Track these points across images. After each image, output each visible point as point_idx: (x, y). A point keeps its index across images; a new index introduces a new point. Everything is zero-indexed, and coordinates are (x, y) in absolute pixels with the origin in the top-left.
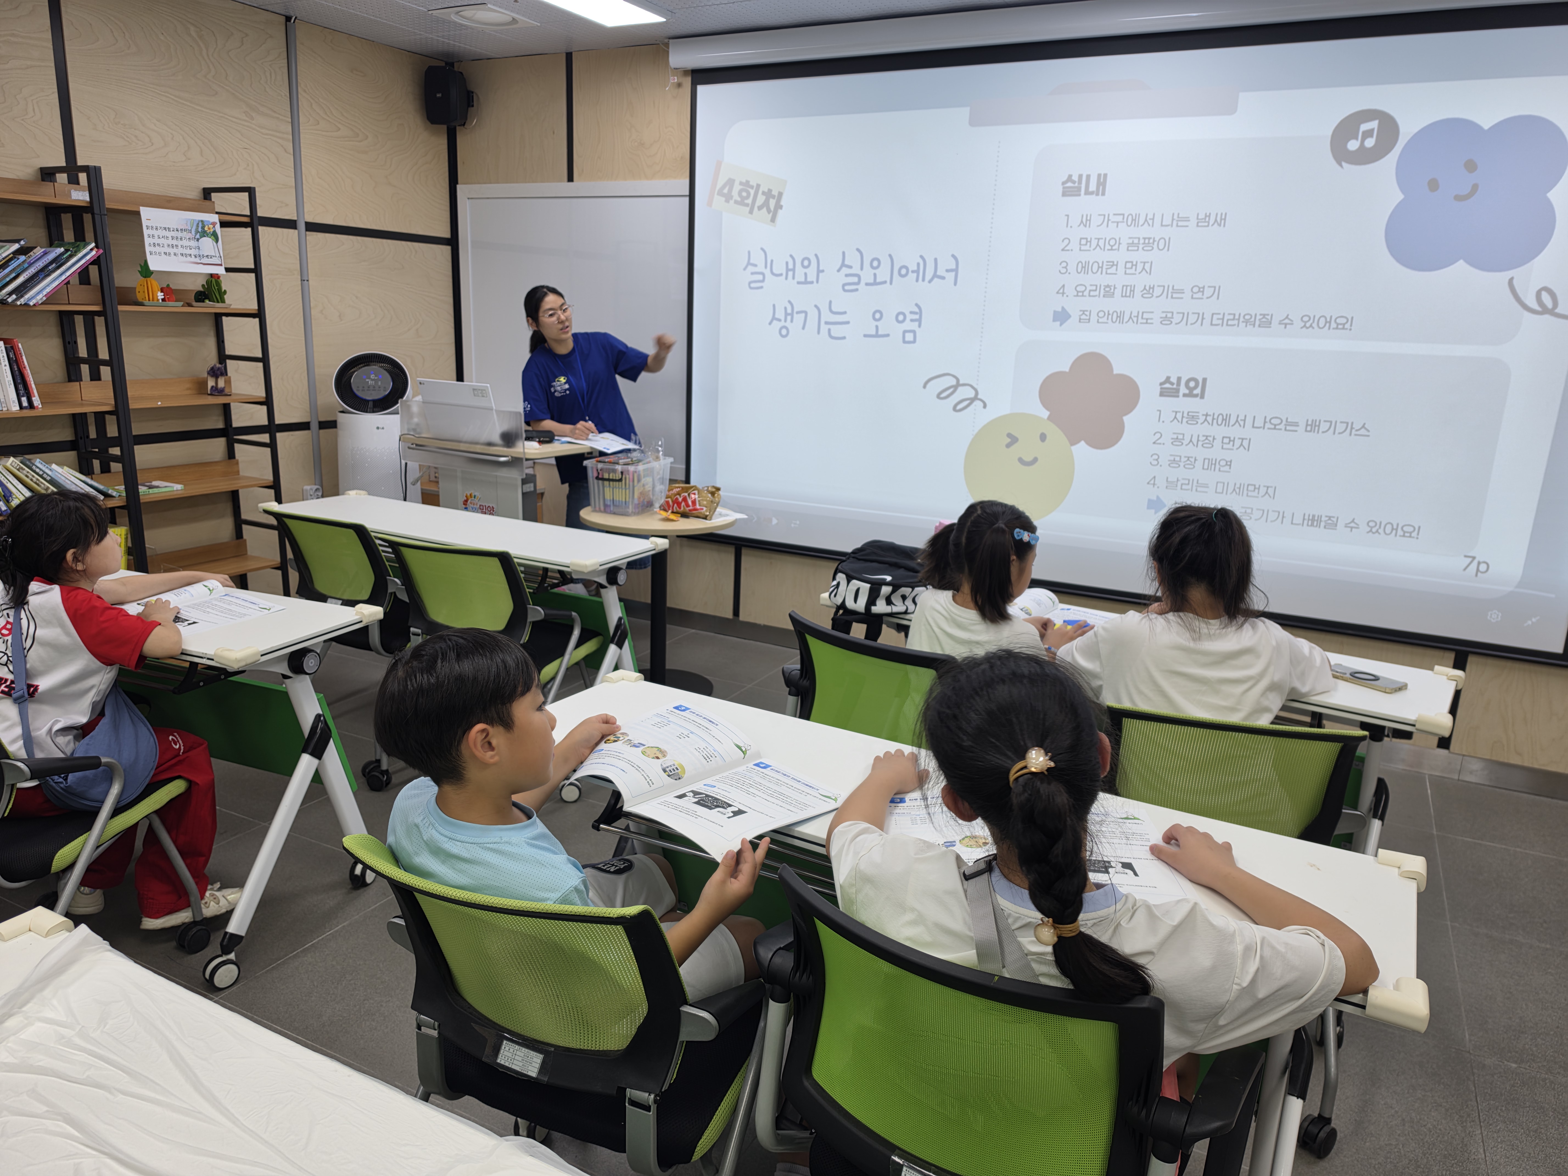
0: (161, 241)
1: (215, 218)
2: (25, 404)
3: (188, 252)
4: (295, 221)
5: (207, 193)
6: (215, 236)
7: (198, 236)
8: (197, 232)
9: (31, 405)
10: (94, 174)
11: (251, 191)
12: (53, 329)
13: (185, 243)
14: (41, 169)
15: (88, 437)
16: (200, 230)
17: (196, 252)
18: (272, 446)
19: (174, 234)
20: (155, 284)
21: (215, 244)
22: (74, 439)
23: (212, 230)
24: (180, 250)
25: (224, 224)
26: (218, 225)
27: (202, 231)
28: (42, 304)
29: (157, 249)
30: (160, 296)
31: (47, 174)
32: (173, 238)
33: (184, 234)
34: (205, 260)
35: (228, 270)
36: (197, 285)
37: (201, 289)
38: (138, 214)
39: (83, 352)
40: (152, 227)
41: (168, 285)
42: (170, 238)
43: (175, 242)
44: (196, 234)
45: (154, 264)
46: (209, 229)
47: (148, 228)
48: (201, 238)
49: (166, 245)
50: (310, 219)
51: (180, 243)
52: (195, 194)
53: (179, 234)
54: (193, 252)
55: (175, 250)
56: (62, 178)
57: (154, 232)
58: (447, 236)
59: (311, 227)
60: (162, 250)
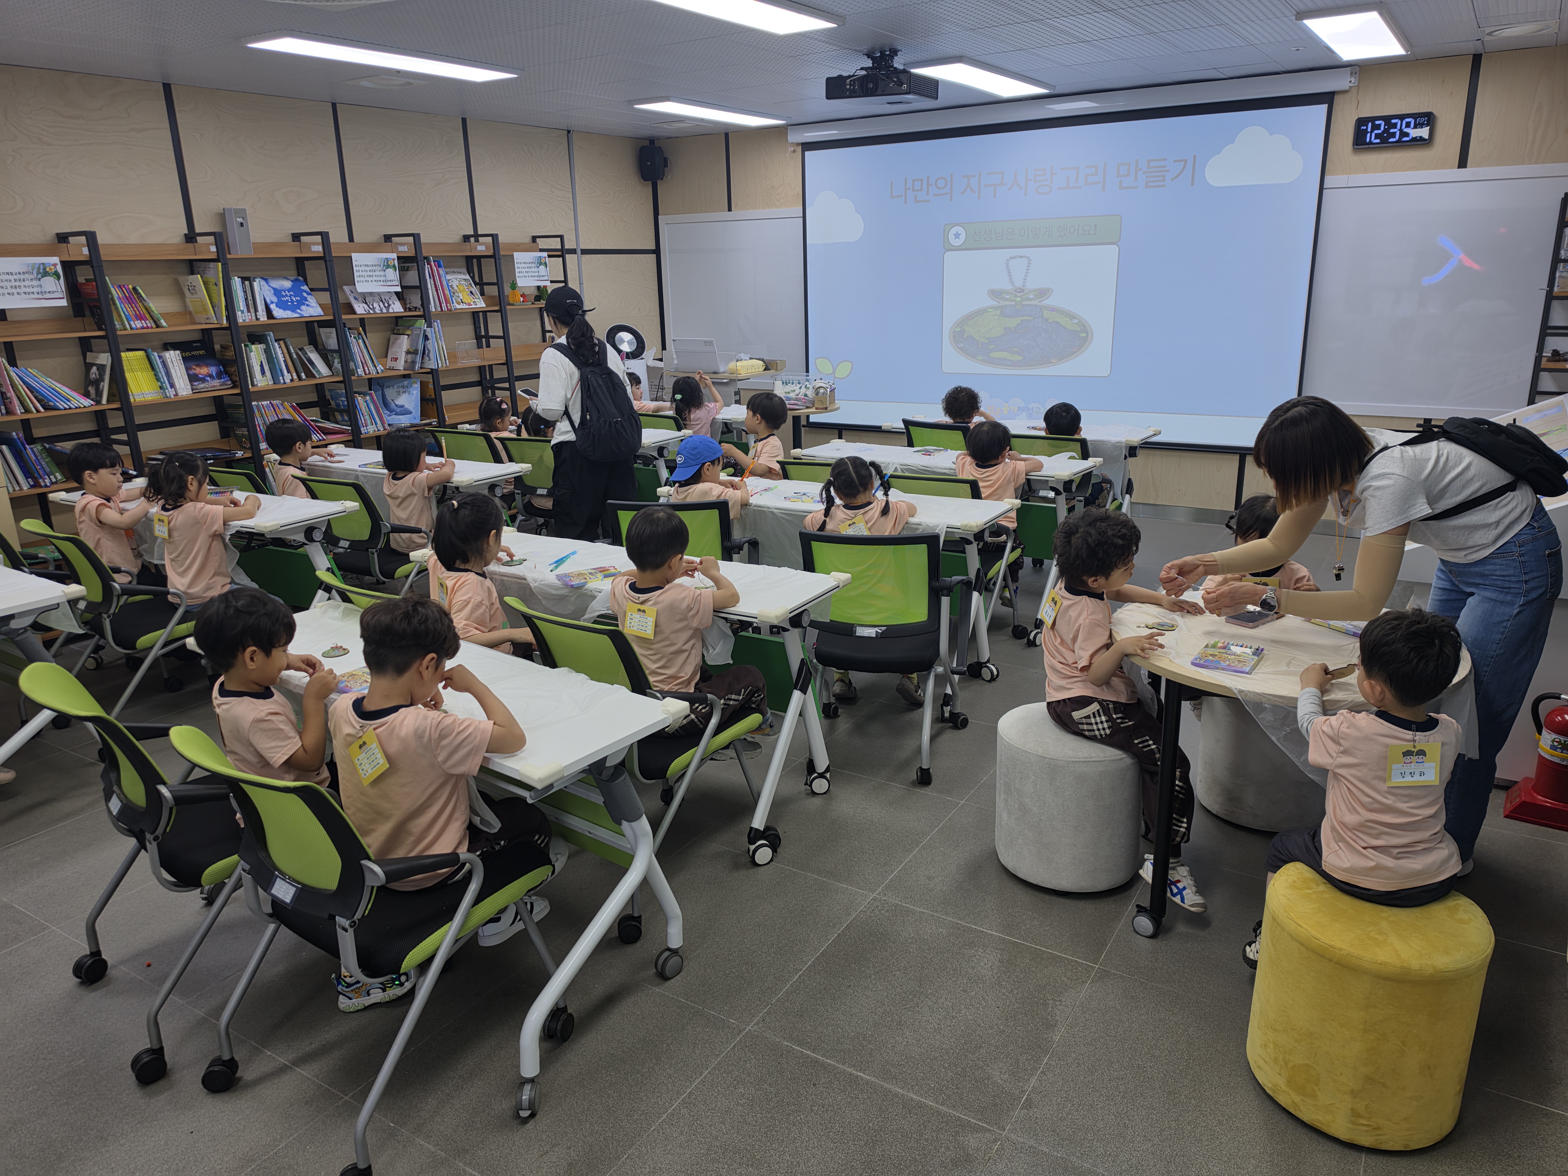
3: (534, 274)
4: (575, 250)
5: (534, 239)
6: (545, 264)
7: (538, 265)
8: (538, 263)
10: (494, 237)
11: (561, 237)
12: (469, 321)
13: (533, 270)
14: (464, 236)
16: (539, 261)
17: (537, 274)
19: (528, 265)
20: (518, 293)
21: (545, 268)
22: (479, 379)
24: (530, 274)
25: (550, 256)
26: (547, 258)
27: (541, 263)
30: (522, 299)
31: (466, 238)
32: (527, 267)
33: (533, 265)
34: (541, 278)
36: (534, 292)
37: (537, 294)
38: (512, 256)
39: (483, 333)
40: (518, 263)
43: (528, 270)
45: (521, 282)
50: (583, 248)
51: (530, 270)
52: (528, 240)
53: (530, 265)
55: (528, 274)
56: (472, 239)
58: (654, 248)
59: (585, 252)
60: (523, 274)
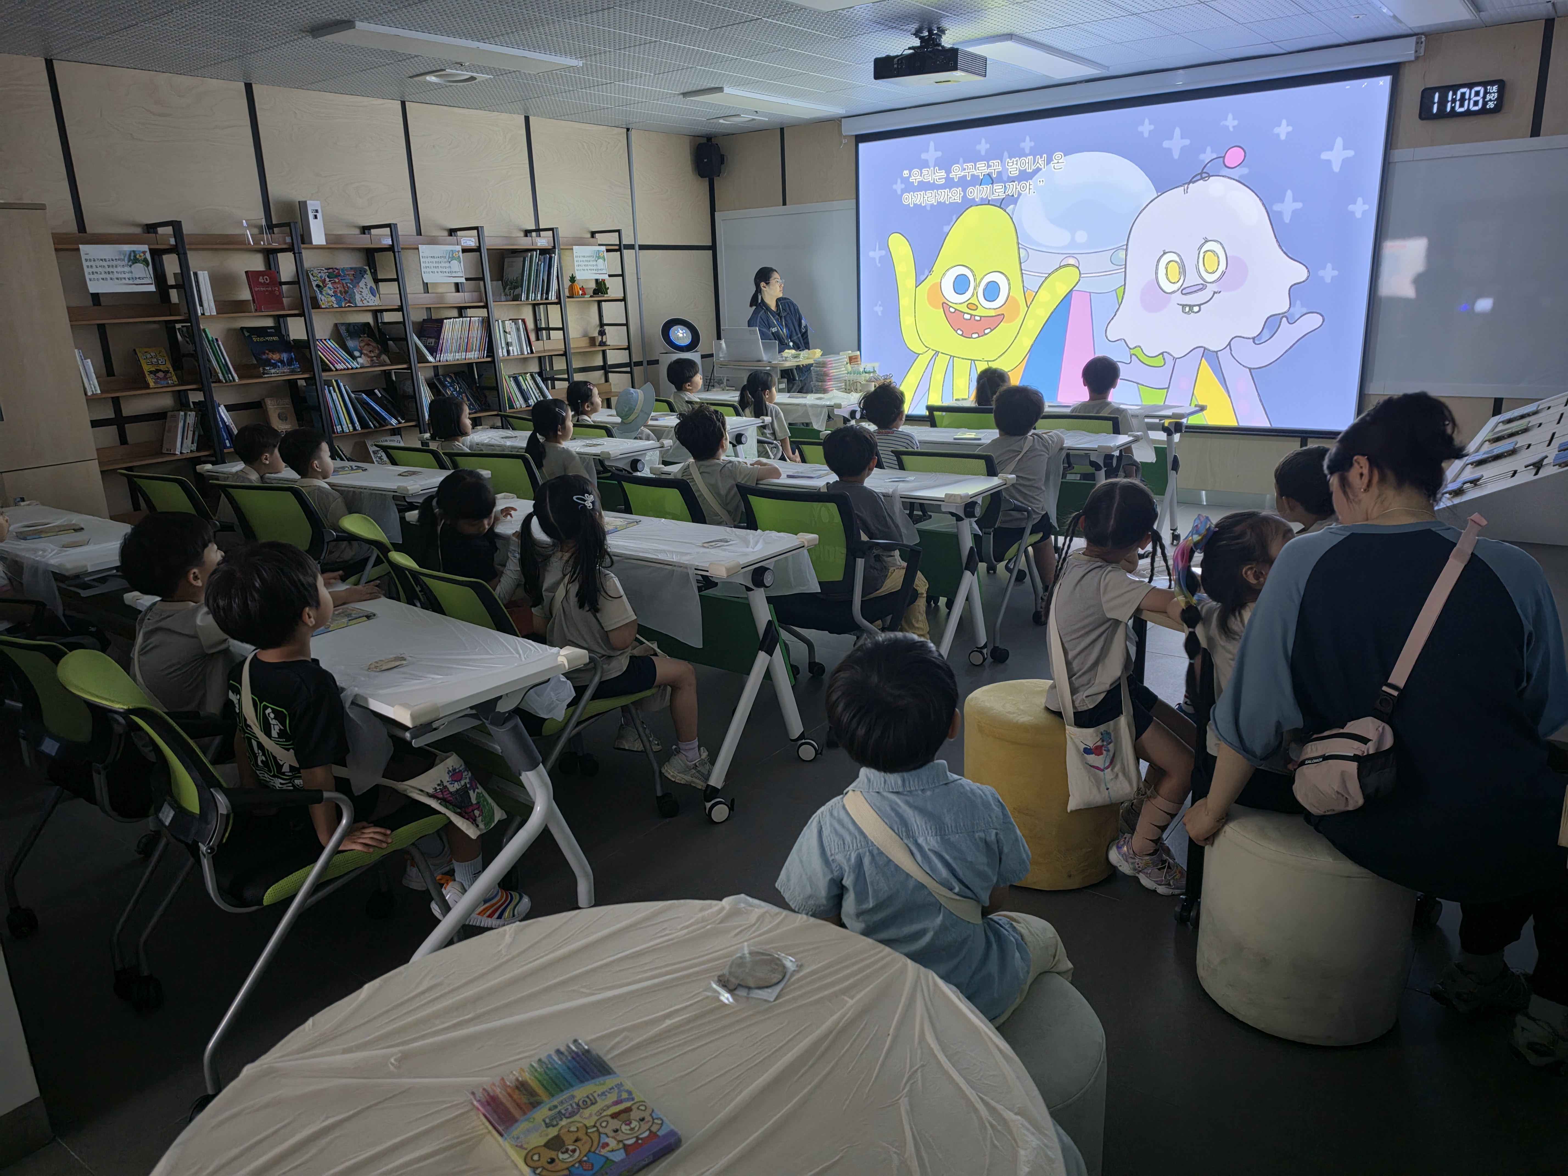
0: (580, 263)
1: (604, 248)
2: (529, 351)
3: (592, 268)
4: (632, 245)
5: (593, 234)
6: (604, 258)
7: (596, 259)
8: (596, 257)
9: (532, 352)
10: (555, 231)
12: (530, 312)
13: (591, 263)
14: (526, 231)
18: (631, 373)
19: (586, 259)
20: (577, 286)
21: (604, 261)
23: (603, 255)
24: (589, 268)
25: (608, 251)
26: (605, 253)
27: (599, 257)
29: (578, 267)
30: (581, 292)
31: (527, 233)
32: (586, 261)
33: (591, 259)
34: (600, 272)
35: (610, 276)
36: (593, 285)
37: (596, 287)
38: (572, 249)
39: (543, 325)
41: (583, 286)
42: (583, 261)
45: (579, 276)
46: (601, 254)
47: (575, 256)
49: (582, 265)
50: (640, 243)
51: (589, 263)
52: (587, 235)
53: (589, 259)
54: (595, 268)
55: (587, 268)
56: (534, 233)
57: (576, 259)
58: (711, 244)
59: (642, 247)
60: (582, 268)
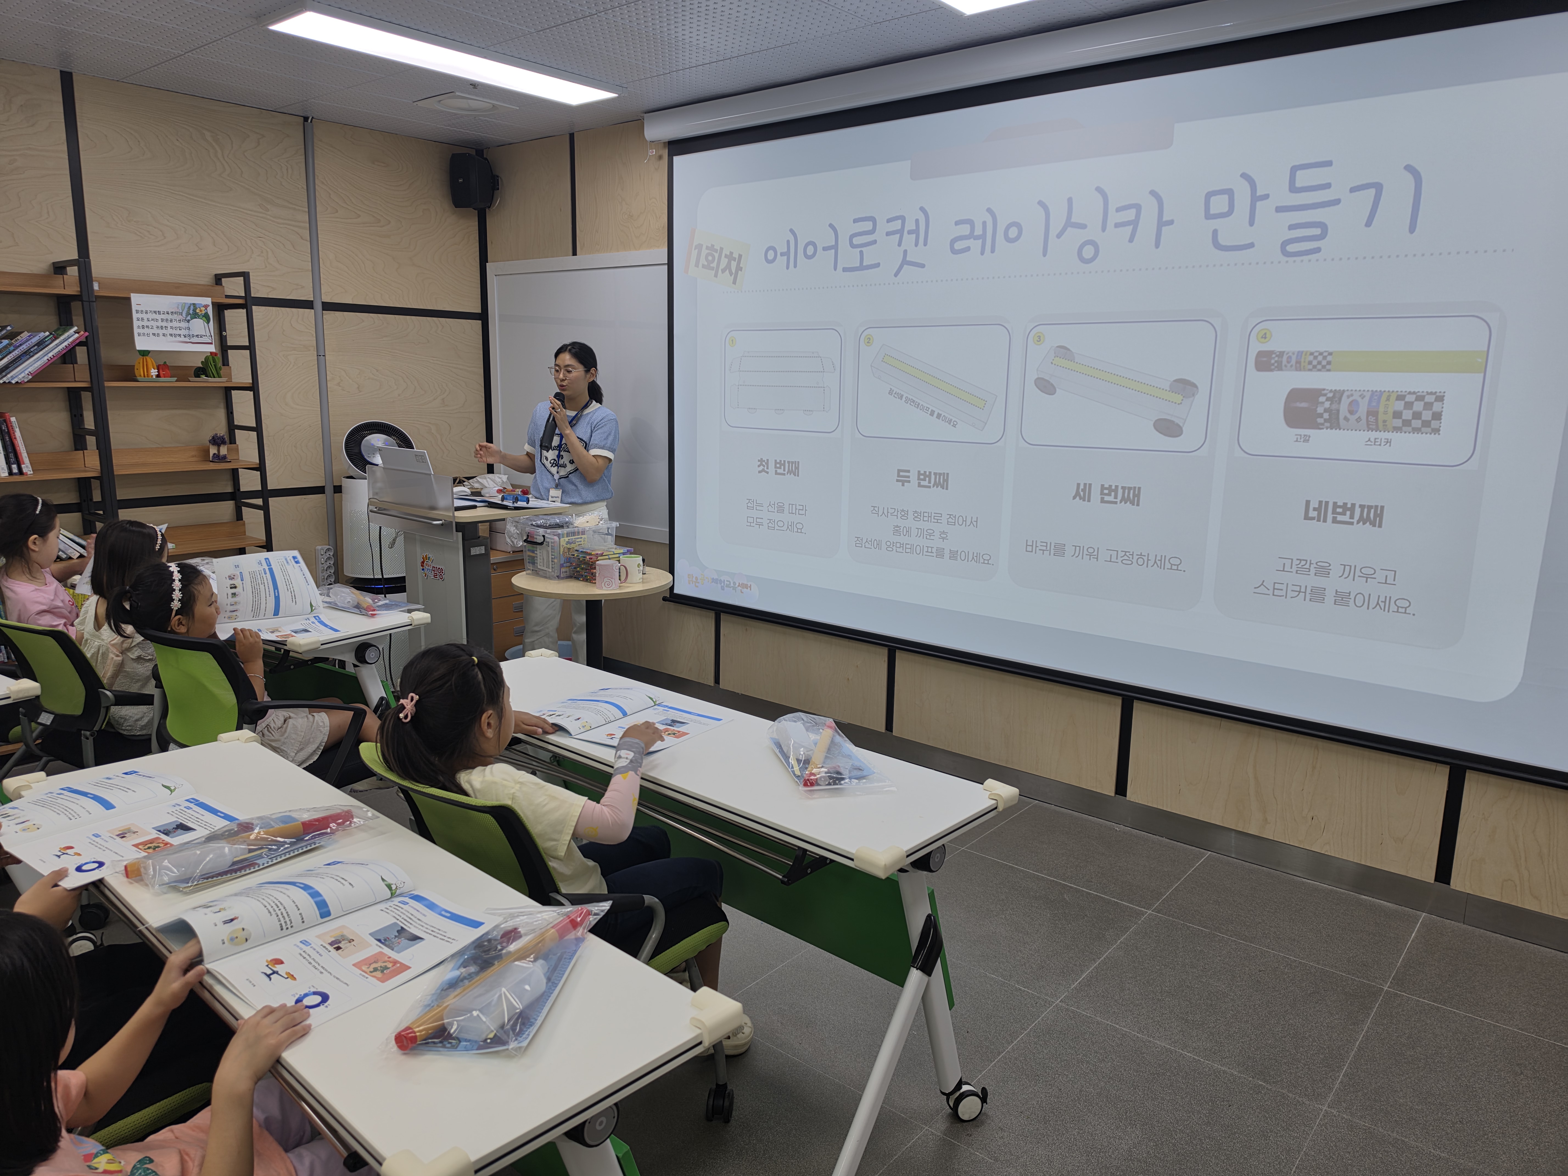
0: (149, 324)
1: (208, 301)
2: (15, 470)
3: (178, 332)
4: (312, 302)
5: (218, 279)
6: (206, 316)
7: (189, 318)
8: (188, 314)
9: (21, 472)
11: (245, 276)
13: (175, 324)
14: (54, 263)
15: (91, 499)
16: (191, 312)
17: (186, 332)
18: (266, 509)
19: (164, 317)
20: (150, 361)
21: (206, 324)
23: (204, 312)
24: (170, 331)
25: (216, 306)
26: (211, 307)
27: (193, 313)
28: (28, 382)
29: (146, 331)
30: (155, 372)
31: (59, 268)
32: (162, 320)
33: (175, 316)
34: (195, 340)
36: (196, 363)
37: (201, 366)
38: (128, 299)
40: (142, 311)
41: (165, 362)
42: (160, 320)
43: (164, 324)
44: (187, 316)
45: (143, 345)
46: (201, 311)
47: (137, 312)
48: (192, 319)
49: (154, 327)
50: (327, 299)
51: (169, 324)
52: (210, 280)
53: (170, 317)
54: (182, 332)
55: (164, 331)
56: (72, 269)
57: (145, 316)
58: (478, 310)
59: (328, 307)
60: (151, 331)
